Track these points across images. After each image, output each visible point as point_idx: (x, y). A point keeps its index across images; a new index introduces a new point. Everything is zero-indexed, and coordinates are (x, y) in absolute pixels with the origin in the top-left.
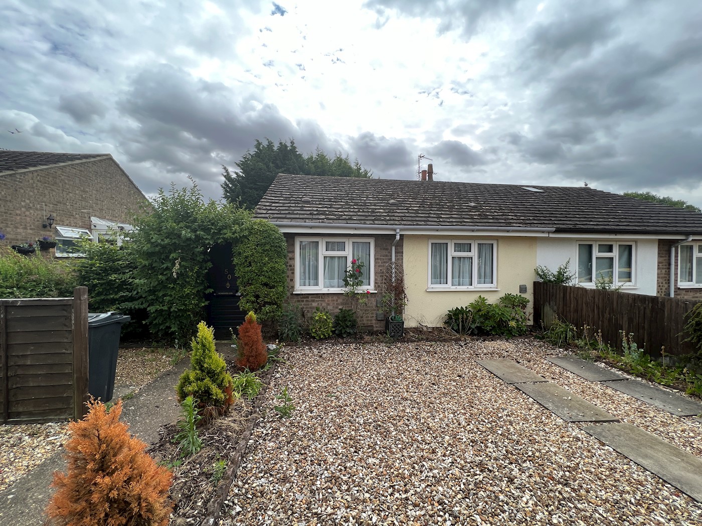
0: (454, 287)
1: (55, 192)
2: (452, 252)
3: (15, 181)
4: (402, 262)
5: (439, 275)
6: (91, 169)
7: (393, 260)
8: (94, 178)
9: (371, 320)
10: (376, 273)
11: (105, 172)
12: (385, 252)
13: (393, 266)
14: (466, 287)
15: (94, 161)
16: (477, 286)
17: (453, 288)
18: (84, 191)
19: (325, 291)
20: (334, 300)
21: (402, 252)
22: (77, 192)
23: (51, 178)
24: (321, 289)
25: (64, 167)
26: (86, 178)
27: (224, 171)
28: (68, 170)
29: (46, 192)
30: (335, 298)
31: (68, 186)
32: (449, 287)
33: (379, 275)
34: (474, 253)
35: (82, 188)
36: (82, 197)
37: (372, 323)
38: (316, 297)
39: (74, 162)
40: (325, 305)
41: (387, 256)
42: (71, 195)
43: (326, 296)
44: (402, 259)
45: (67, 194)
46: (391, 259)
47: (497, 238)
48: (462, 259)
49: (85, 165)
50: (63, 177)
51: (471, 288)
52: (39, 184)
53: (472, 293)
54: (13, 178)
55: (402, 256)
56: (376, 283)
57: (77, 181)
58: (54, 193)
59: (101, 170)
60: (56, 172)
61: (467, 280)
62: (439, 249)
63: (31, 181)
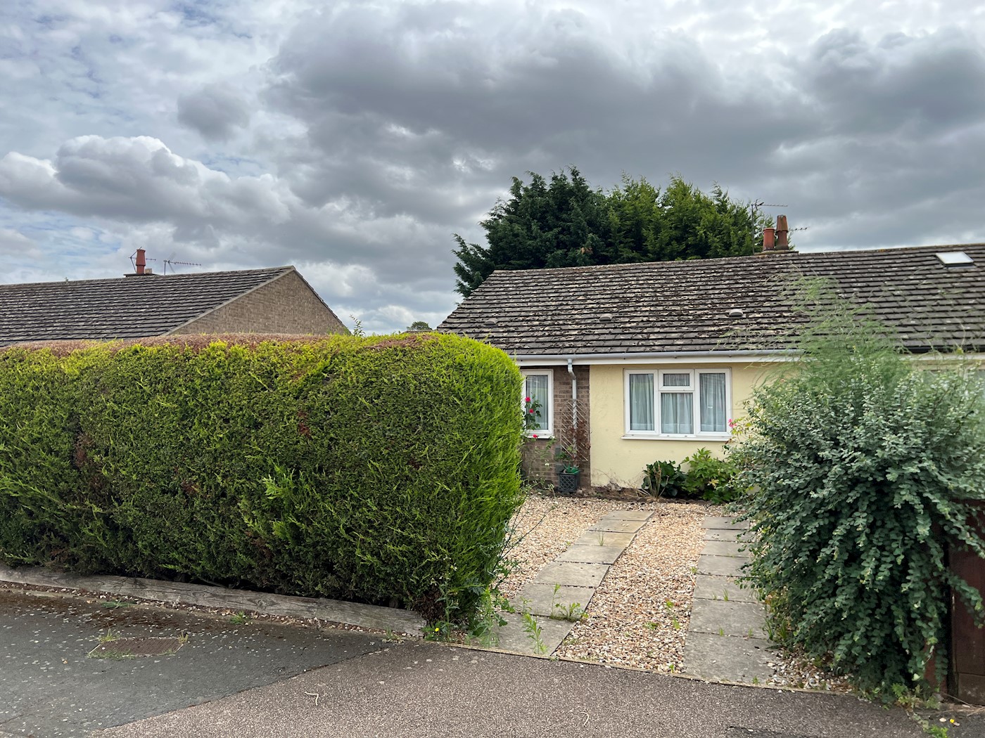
0: (666, 435)
1: (242, 323)
2: (659, 386)
3: (213, 318)
4: (588, 400)
5: (641, 416)
6: (274, 290)
7: (574, 397)
8: (277, 300)
9: (549, 474)
10: (555, 414)
11: (288, 289)
13: (574, 405)
14: (683, 435)
15: (278, 280)
16: (698, 434)
17: (664, 436)
18: (267, 318)
21: (588, 387)
22: (261, 320)
23: (239, 310)
25: (250, 294)
26: (269, 302)
27: (458, 244)
28: (253, 297)
29: (235, 325)
31: (253, 316)
32: (657, 433)
33: (558, 417)
34: (694, 386)
35: (265, 315)
36: (265, 326)
37: (550, 478)
39: (259, 286)
41: (567, 392)
42: (255, 324)
44: (588, 396)
45: (252, 325)
46: (572, 397)
47: (730, 366)
48: (678, 396)
49: (268, 287)
50: (249, 306)
51: (691, 437)
52: (230, 317)
53: (690, 443)
54: (212, 316)
55: (588, 392)
56: (555, 426)
57: (261, 308)
58: (242, 325)
59: (284, 288)
60: (243, 302)
61: (687, 425)
63: (224, 316)
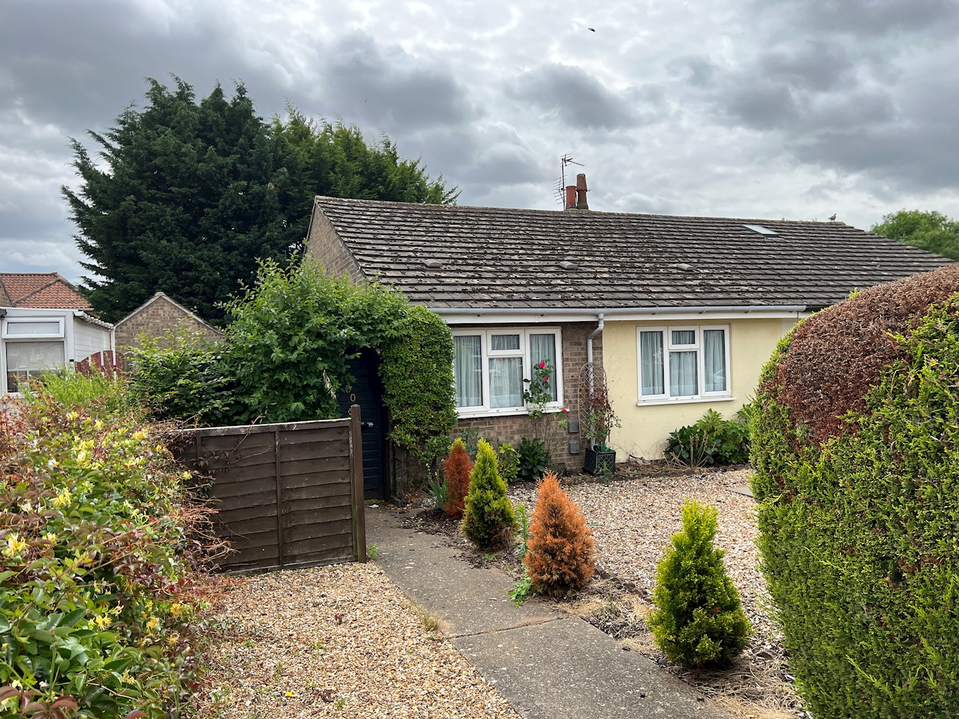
0: (674, 398)
2: (669, 345)
4: (602, 363)
5: (653, 382)
7: (591, 360)
9: (561, 455)
10: (565, 382)
12: (576, 349)
13: (591, 370)
14: (690, 397)
16: (704, 394)
17: (673, 400)
19: (493, 413)
20: (506, 427)
21: (602, 348)
24: (486, 410)
30: (509, 423)
32: (667, 398)
33: (570, 385)
34: (699, 345)
37: (562, 460)
38: (481, 424)
40: (495, 434)
41: (579, 354)
43: (496, 419)
44: (602, 358)
46: (587, 359)
47: (729, 322)
48: (682, 355)
51: (697, 398)
53: (698, 405)
55: (602, 353)
61: (691, 387)
62: (651, 340)
